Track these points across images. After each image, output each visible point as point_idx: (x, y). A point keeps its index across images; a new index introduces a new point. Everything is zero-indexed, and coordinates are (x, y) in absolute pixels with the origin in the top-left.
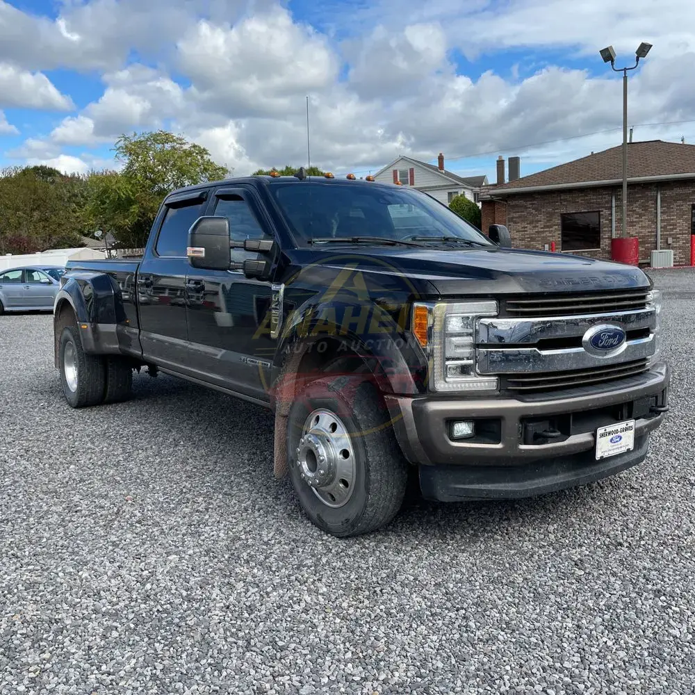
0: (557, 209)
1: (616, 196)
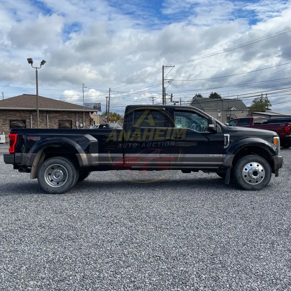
0: (8, 118)
1: (32, 114)
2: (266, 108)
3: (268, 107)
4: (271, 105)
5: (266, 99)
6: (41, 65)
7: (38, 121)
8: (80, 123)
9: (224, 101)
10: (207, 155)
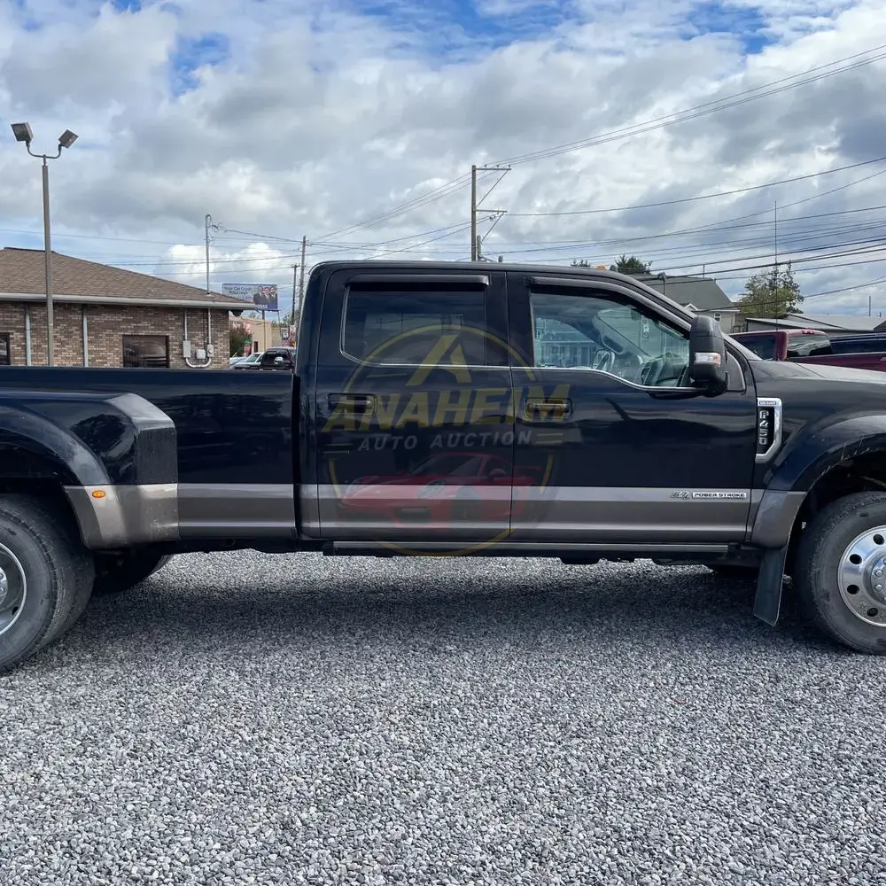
1: (31, 315)
2: (788, 305)
3: (794, 304)
4: (801, 298)
5: (787, 280)
6: (60, 146)
7: (51, 338)
8: (197, 345)
9: (667, 281)
10: (681, 491)
